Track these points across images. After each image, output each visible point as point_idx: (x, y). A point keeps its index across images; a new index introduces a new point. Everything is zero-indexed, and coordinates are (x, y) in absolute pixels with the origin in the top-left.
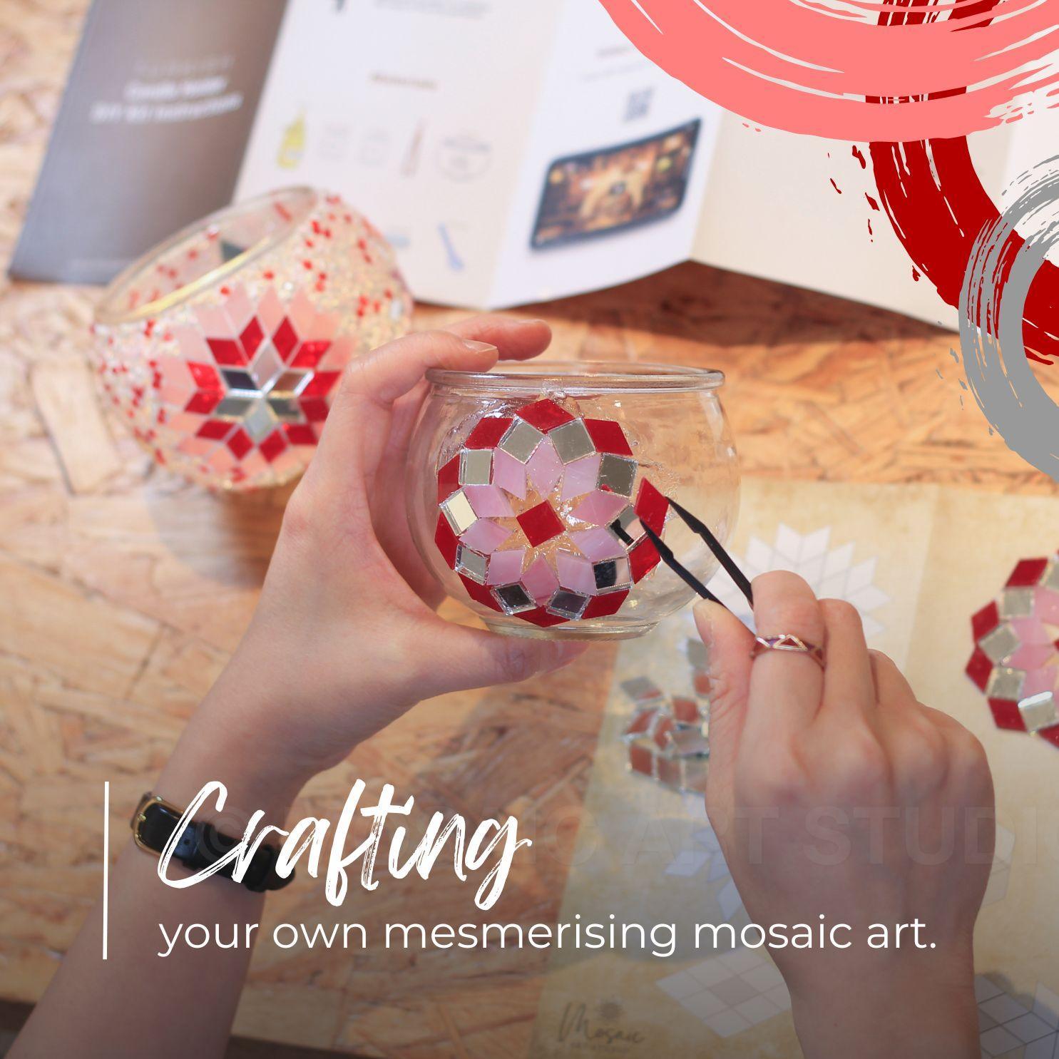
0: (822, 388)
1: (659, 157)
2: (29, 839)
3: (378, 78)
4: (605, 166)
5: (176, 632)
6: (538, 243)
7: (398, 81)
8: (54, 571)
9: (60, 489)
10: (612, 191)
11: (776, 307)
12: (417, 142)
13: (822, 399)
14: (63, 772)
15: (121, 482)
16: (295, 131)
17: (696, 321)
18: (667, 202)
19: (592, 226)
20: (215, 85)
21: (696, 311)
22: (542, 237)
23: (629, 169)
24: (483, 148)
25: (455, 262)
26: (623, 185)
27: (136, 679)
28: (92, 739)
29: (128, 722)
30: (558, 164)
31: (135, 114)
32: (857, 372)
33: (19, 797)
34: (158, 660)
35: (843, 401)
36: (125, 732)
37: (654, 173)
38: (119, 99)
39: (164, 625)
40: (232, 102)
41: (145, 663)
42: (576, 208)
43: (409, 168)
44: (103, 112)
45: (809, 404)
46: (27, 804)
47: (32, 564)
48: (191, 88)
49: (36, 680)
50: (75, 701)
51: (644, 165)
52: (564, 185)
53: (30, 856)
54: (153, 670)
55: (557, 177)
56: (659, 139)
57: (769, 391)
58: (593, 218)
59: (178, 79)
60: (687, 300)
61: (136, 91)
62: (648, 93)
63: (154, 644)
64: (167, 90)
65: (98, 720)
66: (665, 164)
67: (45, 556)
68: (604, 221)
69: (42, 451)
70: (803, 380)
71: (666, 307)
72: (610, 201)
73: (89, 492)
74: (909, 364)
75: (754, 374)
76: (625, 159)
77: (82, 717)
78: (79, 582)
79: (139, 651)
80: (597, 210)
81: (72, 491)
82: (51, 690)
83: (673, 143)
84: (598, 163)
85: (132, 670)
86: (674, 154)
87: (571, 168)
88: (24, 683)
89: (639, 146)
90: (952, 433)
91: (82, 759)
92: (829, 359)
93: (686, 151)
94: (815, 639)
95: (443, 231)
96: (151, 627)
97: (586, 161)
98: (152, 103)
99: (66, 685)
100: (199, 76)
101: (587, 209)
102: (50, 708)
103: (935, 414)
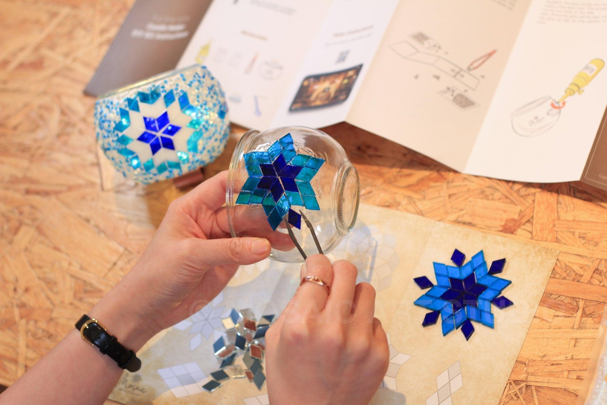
0: (416, 192)
1: (344, 79)
2: (52, 330)
3: (244, 33)
4: (324, 81)
5: (130, 252)
6: (292, 110)
7: (252, 35)
8: (88, 220)
9: (99, 188)
10: (324, 91)
11: (405, 155)
12: (254, 60)
13: (415, 196)
14: (71, 304)
15: (123, 188)
16: (206, 48)
17: (370, 156)
18: (342, 97)
19: (313, 104)
20: (180, 27)
21: (371, 152)
22: (293, 108)
23: (333, 82)
24: (281, 68)
25: (258, 112)
26: (329, 89)
27: (110, 270)
28: (86, 292)
29: (102, 287)
30: (308, 78)
31: (149, 36)
32: (432, 187)
33: (52, 311)
34: (120, 264)
35: (424, 198)
36: (100, 291)
37: (341, 84)
38: (143, 28)
39: (126, 249)
40: (185, 34)
41: (115, 264)
42: (309, 96)
43: (248, 71)
44: (136, 33)
45: (410, 198)
46: (54, 315)
47: (80, 216)
48: (172, 28)
49: (70, 264)
50: (84, 275)
51: (338, 81)
52: (308, 86)
53: (50, 336)
54: (117, 267)
55: (306, 83)
56: (346, 71)
57: (395, 190)
58: (314, 101)
59: (168, 24)
60: (368, 147)
61: (151, 26)
62: (347, 52)
63: (121, 256)
64: (163, 28)
65: (91, 285)
66: (346, 81)
67: (85, 213)
68: (318, 103)
69: (96, 170)
70: (409, 187)
71: (359, 148)
72: (323, 95)
73: (108, 191)
74: (456, 187)
75: (390, 182)
76: (332, 78)
77: (85, 282)
78: (97, 226)
79: (114, 258)
80: (317, 98)
81: (103, 189)
82: (75, 269)
83: (351, 73)
84: (322, 79)
85: (109, 266)
86: (350, 78)
87: (312, 80)
88: (65, 264)
89: (338, 74)
90: (467, 219)
91: (81, 300)
92: (421, 181)
93: (354, 77)
94: (328, 281)
95: (256, 99)
96: (121, 249)
97: (318, 78)
98: (156, 32)
99: (82, 268)
100: (176, 23)
101: (313, 97)
102: (73, 276)
103: (461, 210)
